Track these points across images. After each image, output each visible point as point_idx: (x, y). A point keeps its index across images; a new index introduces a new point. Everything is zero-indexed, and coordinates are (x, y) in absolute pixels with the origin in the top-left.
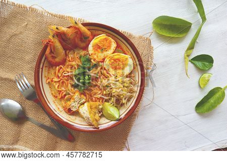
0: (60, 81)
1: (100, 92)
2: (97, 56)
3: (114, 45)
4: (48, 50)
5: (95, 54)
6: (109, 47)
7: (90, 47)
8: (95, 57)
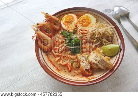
0: (61, 58)
1: (91, 44)
2: (71, 27)
3: (75, 16)
4: (39, 42)
5: (69, 27)
6: (73, 18)
7: (63, 26)
8: (70, 28)
